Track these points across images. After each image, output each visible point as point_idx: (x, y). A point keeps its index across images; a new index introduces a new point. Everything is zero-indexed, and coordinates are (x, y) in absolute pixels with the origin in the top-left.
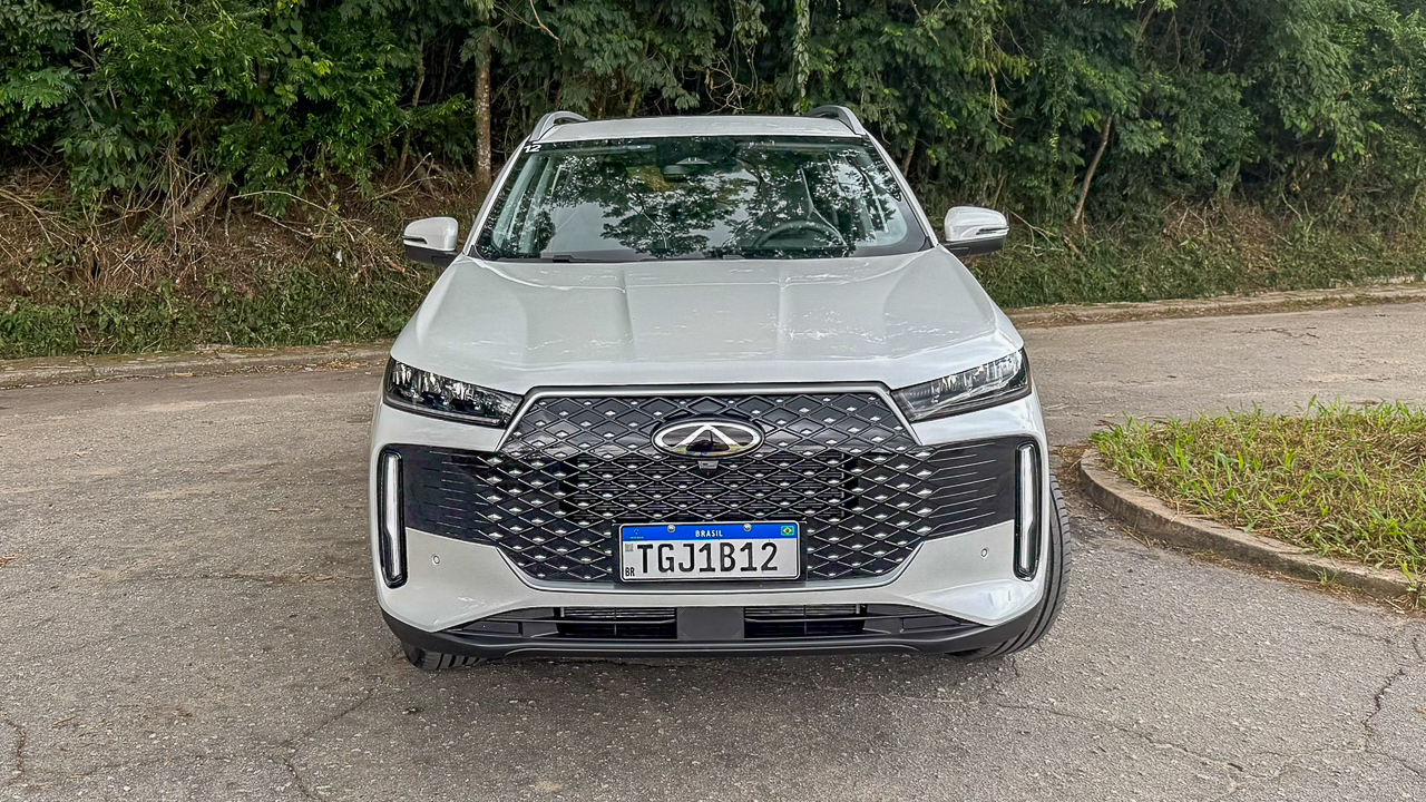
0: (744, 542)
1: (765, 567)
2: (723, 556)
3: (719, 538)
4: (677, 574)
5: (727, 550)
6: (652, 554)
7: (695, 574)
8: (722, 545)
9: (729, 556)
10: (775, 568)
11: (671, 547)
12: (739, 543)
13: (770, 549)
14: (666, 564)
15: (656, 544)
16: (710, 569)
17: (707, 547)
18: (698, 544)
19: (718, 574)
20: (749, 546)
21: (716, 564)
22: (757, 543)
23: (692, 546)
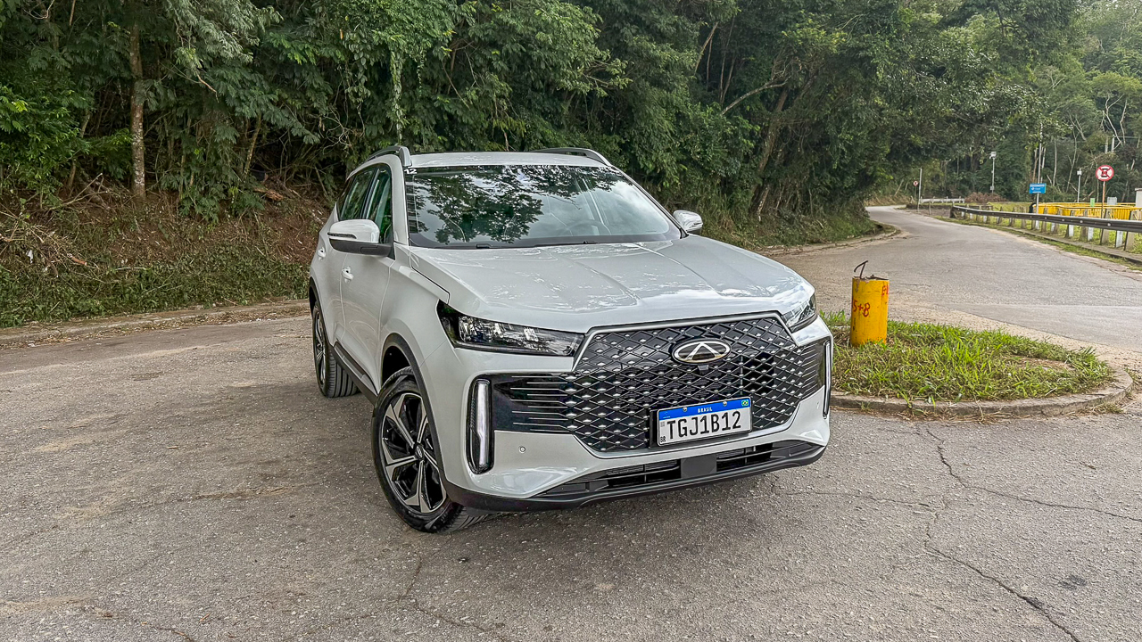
0: (724, 412)
1: (734, 427)
2: (713, 423)
3: (710, 412)
4: (690, 437)
5: (715, 419)
6: (675, 426)
7: (699, 436)
8: (712, 416)
9: (716, 422)
10: (739, 427)
11: (685, 421)
12: (721, 414)
13: (737, 415)
14: (683, 432)
15: (677, 420)
16: (706, 432)
17: (705, 418)
18: (700, 417)
19: (711, 434)
20: (726, 415)
21: (709, 428)
22: (730, 412)
23: (696, 418)
